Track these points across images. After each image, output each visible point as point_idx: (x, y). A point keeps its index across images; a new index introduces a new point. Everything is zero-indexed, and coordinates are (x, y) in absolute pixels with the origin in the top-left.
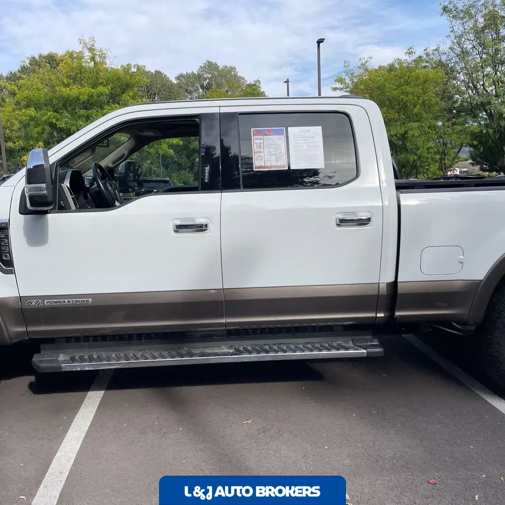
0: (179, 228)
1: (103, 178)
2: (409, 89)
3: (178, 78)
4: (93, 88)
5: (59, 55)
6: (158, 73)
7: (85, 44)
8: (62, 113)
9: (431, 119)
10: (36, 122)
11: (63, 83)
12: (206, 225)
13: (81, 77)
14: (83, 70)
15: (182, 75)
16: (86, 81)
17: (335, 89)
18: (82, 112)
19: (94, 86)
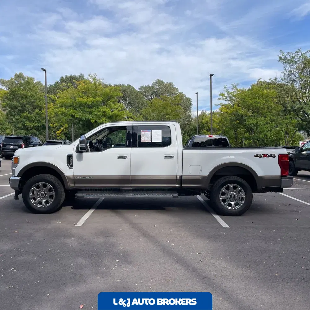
0: (119, 157)
1: (98, 143)
2: (257, 100)
3: (140, 88)
4: (94, 98)
5: (76, 76)
6: (129, 86)
7: (92, 77)
8: (78, 110)
9: (272, 115)
10: (65, 114)
11: (80, 96)
12: (126, 157)
13: (88, 92)
14: (89, 89)
15: (142, 87)
16: (91, 94)
17: (219, 99)
18: (88, 110)
19: (95, 97)
